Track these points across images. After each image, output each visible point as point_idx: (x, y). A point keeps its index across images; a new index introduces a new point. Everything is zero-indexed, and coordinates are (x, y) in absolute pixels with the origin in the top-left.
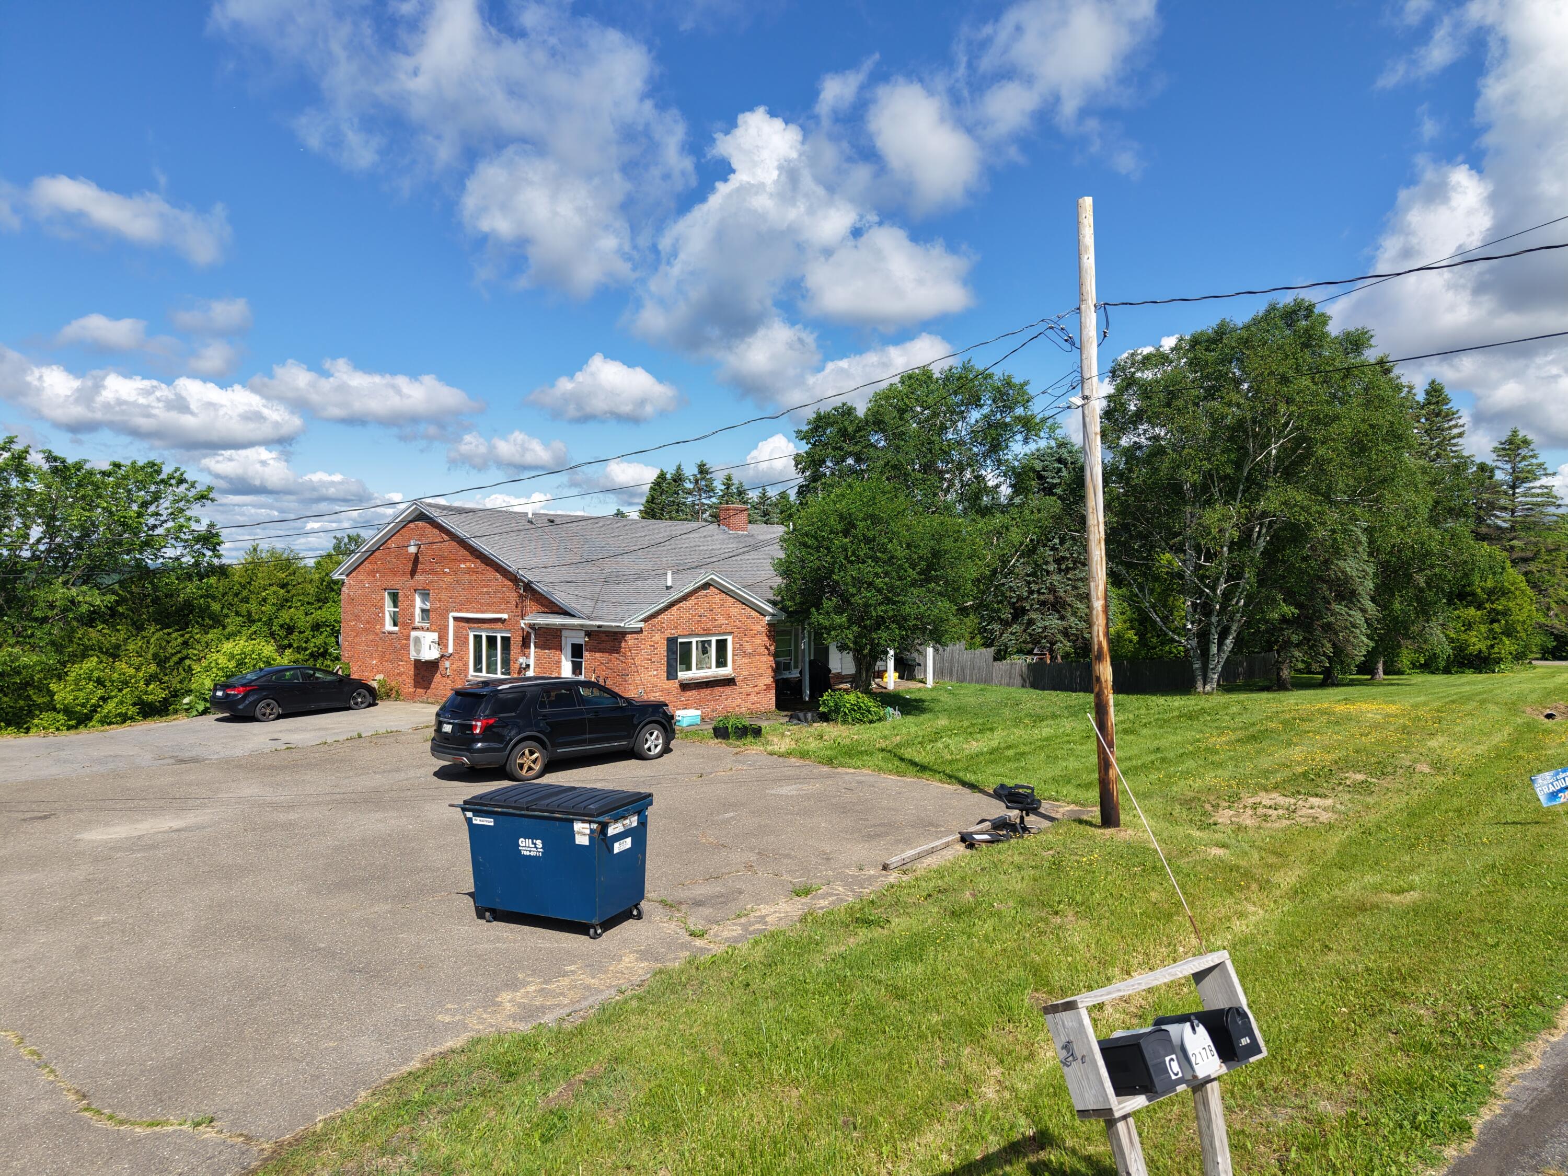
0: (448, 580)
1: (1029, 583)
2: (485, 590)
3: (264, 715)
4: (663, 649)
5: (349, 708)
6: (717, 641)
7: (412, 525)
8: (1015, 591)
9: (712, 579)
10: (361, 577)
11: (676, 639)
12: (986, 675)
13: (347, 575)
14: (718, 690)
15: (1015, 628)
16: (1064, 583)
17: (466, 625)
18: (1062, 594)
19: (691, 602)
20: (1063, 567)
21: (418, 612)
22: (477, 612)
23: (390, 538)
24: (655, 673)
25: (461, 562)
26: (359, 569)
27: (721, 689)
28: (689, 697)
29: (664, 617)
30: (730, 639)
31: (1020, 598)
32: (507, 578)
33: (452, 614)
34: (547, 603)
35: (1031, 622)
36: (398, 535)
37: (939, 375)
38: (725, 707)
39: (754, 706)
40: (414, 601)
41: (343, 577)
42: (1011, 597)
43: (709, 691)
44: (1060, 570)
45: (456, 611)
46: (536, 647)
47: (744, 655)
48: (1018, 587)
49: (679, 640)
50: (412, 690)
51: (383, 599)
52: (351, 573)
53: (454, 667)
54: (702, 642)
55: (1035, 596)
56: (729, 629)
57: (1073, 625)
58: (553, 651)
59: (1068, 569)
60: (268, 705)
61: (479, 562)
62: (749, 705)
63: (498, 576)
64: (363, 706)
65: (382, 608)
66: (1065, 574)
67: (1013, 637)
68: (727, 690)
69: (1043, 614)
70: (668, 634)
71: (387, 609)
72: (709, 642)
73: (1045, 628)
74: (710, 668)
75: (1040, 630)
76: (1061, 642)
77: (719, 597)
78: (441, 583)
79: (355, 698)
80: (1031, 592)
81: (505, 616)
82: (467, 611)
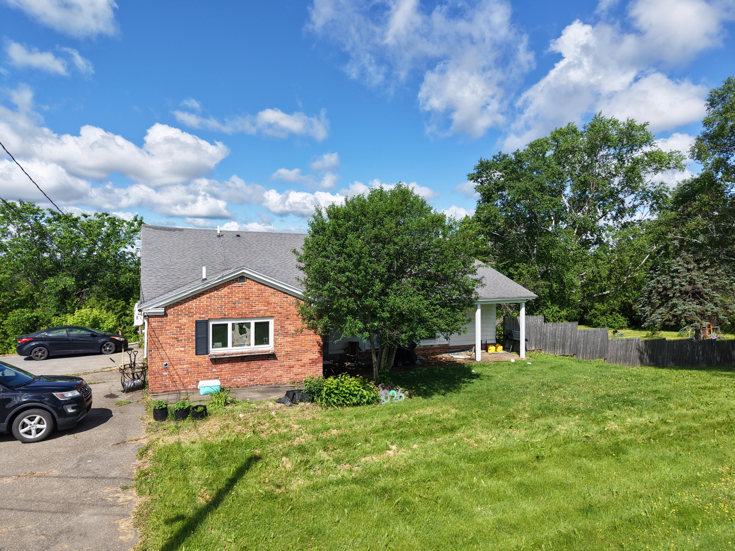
1: (673, 277)
3: (37, 356)
4: (191, 330)
5: (101, 353)
6: (256, 324)
8: (661, 284)
9: (243, 273)
11: (206, 322)
12: (601, 348)
14: (254, 364)
15: (662, 310)
16: (702, 277)
18: (699, 285)
19: (225, 291)
20: (702, 266)
24: (182, 349)
27: (260, 363)
28: (222, 369)
29: (193, 304)
30: (272, 323)
31: (665, 289)
35: (674, 306)
37: (583, 130)
38: (264, 376)
39: (298, 377)
42: (659, 288)
43: (245, 364)
44: (700, 268)
47: (286, 334)
48: (664, 280)
49: (211, 324)
54: (239, 324)
55: (677, 287)
56: (268, 314)
57: (709, 309)
59: (706, 268)
60: (40, 350)
62: (292, 375)
64: (110, 352)
66: (704, 271)
67: (660, 317)
68: (266, 364)
69: (685, 300)
70: (197, 317)
72: (248, 325)
73: (684, 311)
74: (249, 345)
75: (680, 312)
76: (698, 322)
77: (255, 287)
79: (104, 347)
80: (673, 284)
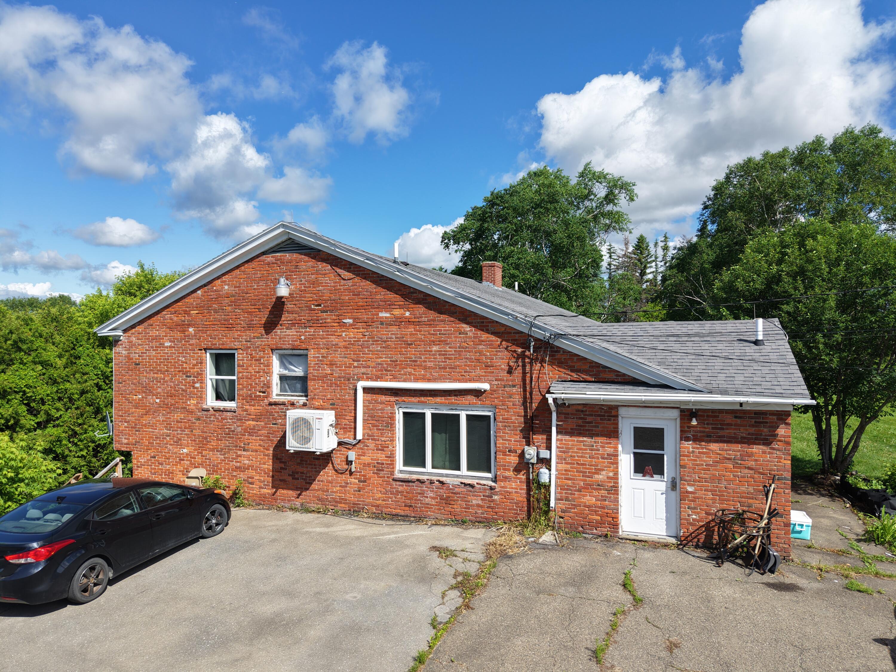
0: (351, 335)
2: (435, 348)
3: (85, 590)
7: (269, 258)
10: (154, 333)
13: (125, 331)
17: (393, 399)
21: (275, 380)
22: (416, 380)
23: (218, 278)
25: (380, 308)
26: (151, 321)
32: (487, 331)
33: (361, 385)
34: (587, 367)
36: (237, 272)
40: (269, 365)
41: (119, 333)
45: (368, 379)
46: (558, 433)
50: (268, 491)
51: (202, 362)
52: (133, 327)
53: (366, 459)
58: (600, 440)
60: (92, 569)
61: (421, 309)
63: (467, 328)
65: (200, 376)
71: (209, 377)
78: (334, 339)
79: (207, 521)
81: (486, 386)
82: (395, 379)
